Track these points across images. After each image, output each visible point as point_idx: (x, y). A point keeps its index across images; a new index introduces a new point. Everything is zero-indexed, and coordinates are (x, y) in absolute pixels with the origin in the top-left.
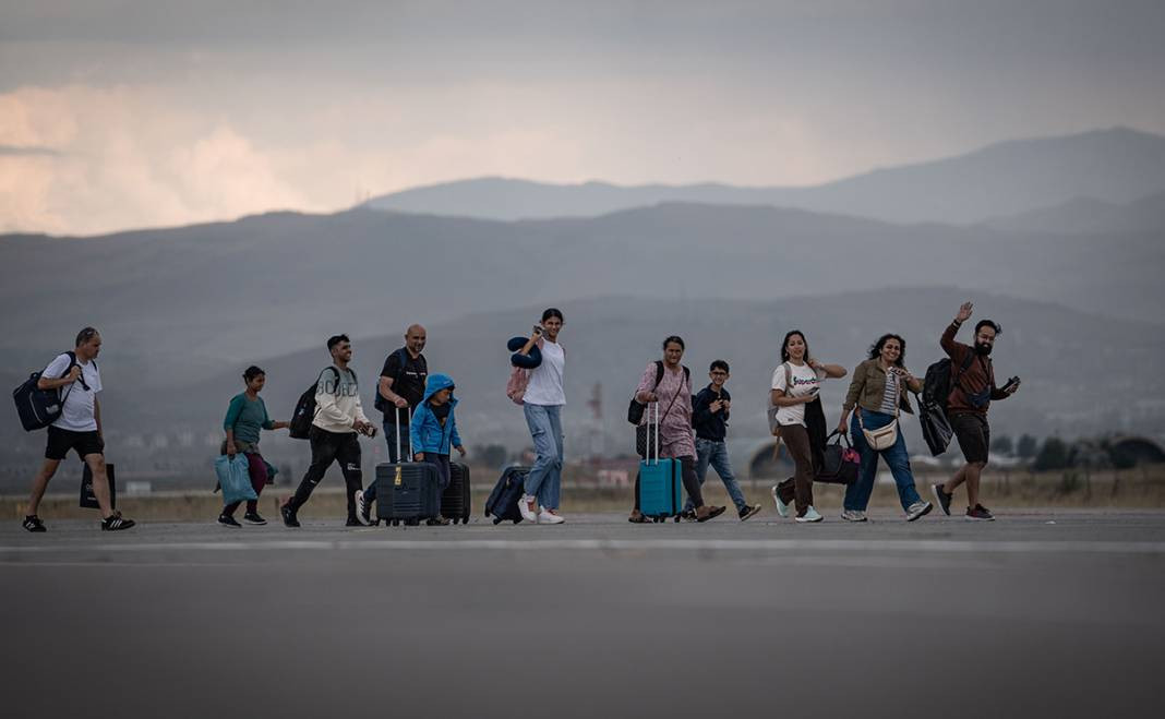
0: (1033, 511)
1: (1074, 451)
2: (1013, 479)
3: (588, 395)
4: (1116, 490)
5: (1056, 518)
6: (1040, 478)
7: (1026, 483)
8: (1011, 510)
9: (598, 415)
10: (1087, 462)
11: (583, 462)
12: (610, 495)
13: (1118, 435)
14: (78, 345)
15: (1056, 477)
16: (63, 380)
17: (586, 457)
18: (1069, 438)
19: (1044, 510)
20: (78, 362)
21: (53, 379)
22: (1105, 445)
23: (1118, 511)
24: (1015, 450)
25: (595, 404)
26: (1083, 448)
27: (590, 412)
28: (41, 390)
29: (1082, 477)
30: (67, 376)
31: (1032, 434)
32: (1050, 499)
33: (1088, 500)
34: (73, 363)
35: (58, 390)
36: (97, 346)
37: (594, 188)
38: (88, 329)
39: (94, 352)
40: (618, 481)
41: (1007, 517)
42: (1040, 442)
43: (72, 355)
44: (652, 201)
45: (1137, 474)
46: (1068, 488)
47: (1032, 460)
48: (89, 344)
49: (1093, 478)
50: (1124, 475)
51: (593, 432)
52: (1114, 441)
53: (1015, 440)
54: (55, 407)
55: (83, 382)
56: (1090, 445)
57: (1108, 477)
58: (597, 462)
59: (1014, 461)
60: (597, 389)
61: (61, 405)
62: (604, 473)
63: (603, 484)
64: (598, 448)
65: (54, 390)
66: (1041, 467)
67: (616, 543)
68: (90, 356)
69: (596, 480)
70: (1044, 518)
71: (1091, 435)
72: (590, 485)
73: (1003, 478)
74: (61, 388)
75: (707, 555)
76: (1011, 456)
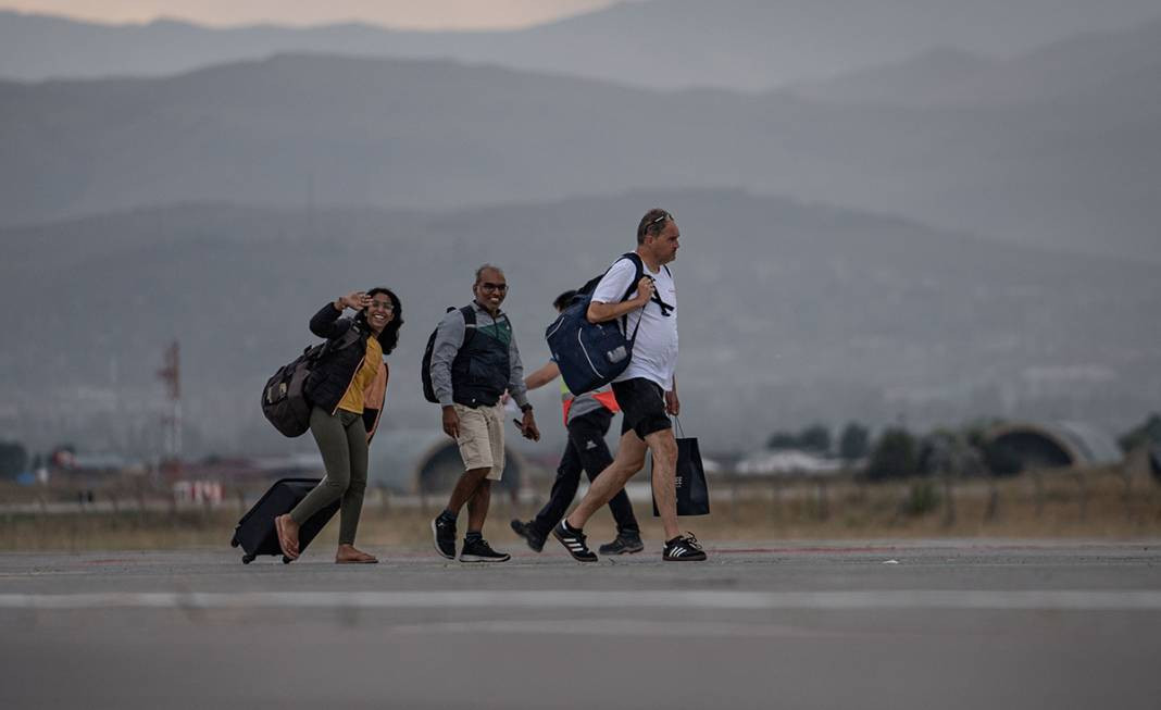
0: (863, 543)
1: (928, 450)
2: (833, 493)
3: (157, 360)
4: (992, 511)
5: (900, 554)
6: (875, 492)
7: (854, 501)
8: (831, 543)
9: (175, 393)
10: (947, 468)
11: (149, 468)
12: (195, 520)
13: (997, 422)
14: (641, 241)
15: (902, 491)
16: (626, 305)
17: (156, 460)
18: (920, 428)
19: (879, 543)
20: (646, 271)
21: (612, 304)
22: (975, 439)
23: (996, 543)
24: (835, 448)
25: (171, 375)
26: (941, 444)
27: (161, 388)
28: (593, 325)
29: (940, 489)
30: (633, 296)
31: (863, 421)
32: (890, 525)
33: (949, 525)
34: (640, 275)
35: (620, 320)
36: (673, 239)
37: (166, 30)
38: (655, 214)
39: (670, 250)
40: (206, 499)
41: (822, 555)
42: (875, 435)
43: (635, 258)
44: (260, 51)
45: (1025, 485)
46: (918, 508)
47: (861, 464)
48: (661, 237)
49: (959, 491)
50: (1004, 486)
51: (167, 421)
52: (991, 433)
53: (836, 432)
54: (621, 350)
55: (658, 300)
56: (951, 439)
57: (978, 490)
58: (172, 469)
59: (833, 466)
60: (174, 351)
61: (629, 345)
62: (183, 486)
63: (182, 504)
64: (173, 446)
65: (614, 323)
66: (877, 474)
67: (201, 598)
68: (663, 257)
69: (171, 497)
70: (879, 554)
71: (955, 423)
72: (160, 506)
73: (816, 493)
74: (625, 318)
75: (348, 616)
76: (829, 457)
